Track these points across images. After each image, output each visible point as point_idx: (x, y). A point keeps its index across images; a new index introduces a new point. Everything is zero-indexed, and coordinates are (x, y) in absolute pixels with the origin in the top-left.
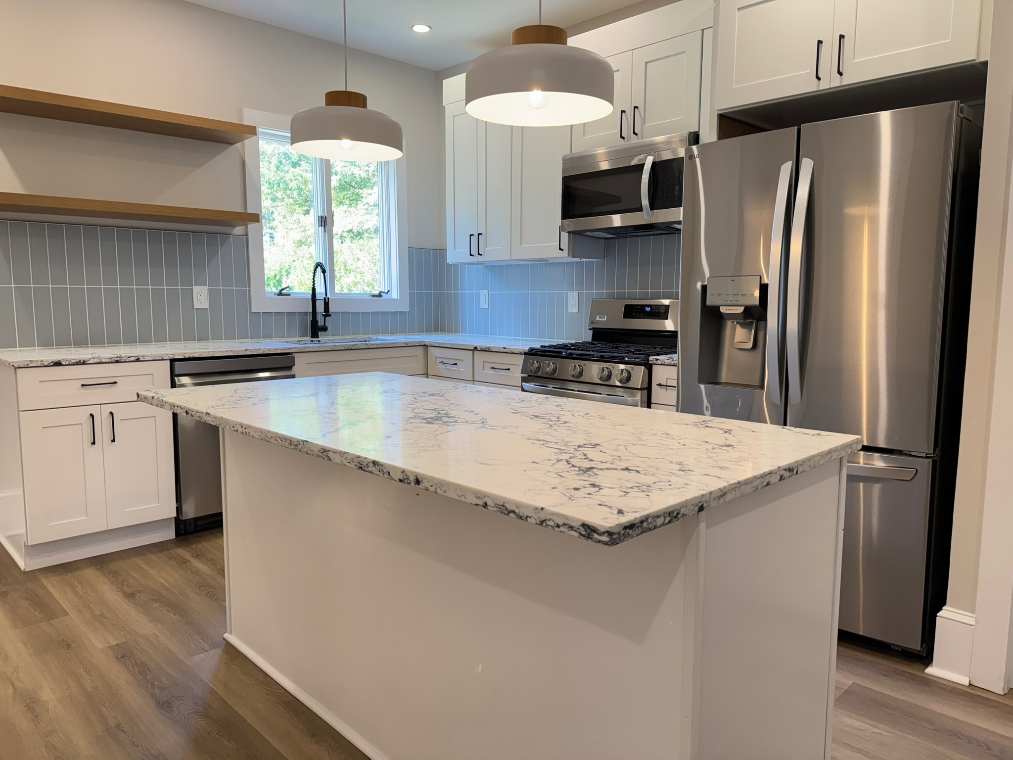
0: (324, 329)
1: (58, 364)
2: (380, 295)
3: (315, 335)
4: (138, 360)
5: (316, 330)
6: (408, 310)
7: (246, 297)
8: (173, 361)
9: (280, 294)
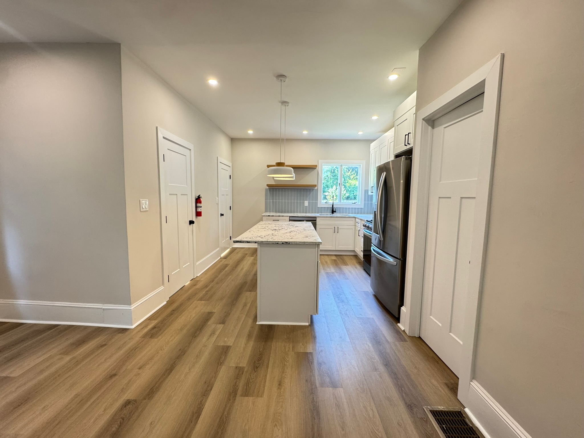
0: (335, 212)
1: (269, 216)
2: (355, 203)
3: (333, 213)
4: (283, 216)
5: (333, 212)
6: (363, 207)
7: (316, 204)
8: (290, 217)
9: (326, 203)
